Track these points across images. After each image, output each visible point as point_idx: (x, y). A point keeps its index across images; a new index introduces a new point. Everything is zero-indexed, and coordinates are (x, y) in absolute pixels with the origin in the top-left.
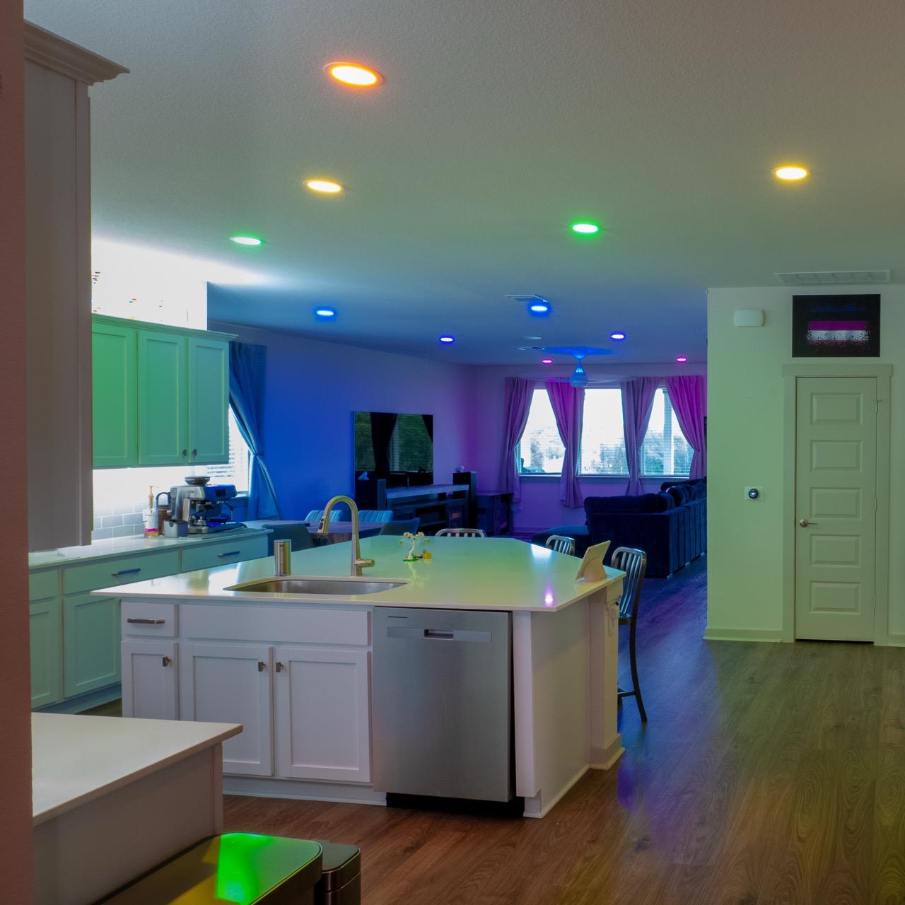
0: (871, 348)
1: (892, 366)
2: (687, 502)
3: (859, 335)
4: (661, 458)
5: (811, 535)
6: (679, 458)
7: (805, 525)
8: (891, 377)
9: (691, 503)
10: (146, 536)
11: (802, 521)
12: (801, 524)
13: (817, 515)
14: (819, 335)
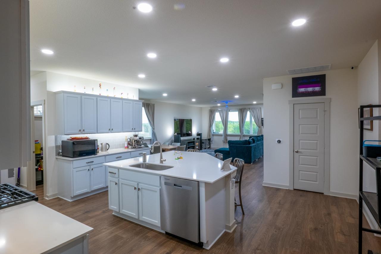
0: (322, 93)
1: (331, 98)
2: (257, 142)
3: (317, 89)
4: (249, 129)
5: (299, 155)
6: (254, 130)
7: (297, 152)
8: (330, 102)
9: (258, 143)
10: (125, 148)
11: (296, 151)
12: (296, 152)
13: (301, 149)
14: (302, 90)
